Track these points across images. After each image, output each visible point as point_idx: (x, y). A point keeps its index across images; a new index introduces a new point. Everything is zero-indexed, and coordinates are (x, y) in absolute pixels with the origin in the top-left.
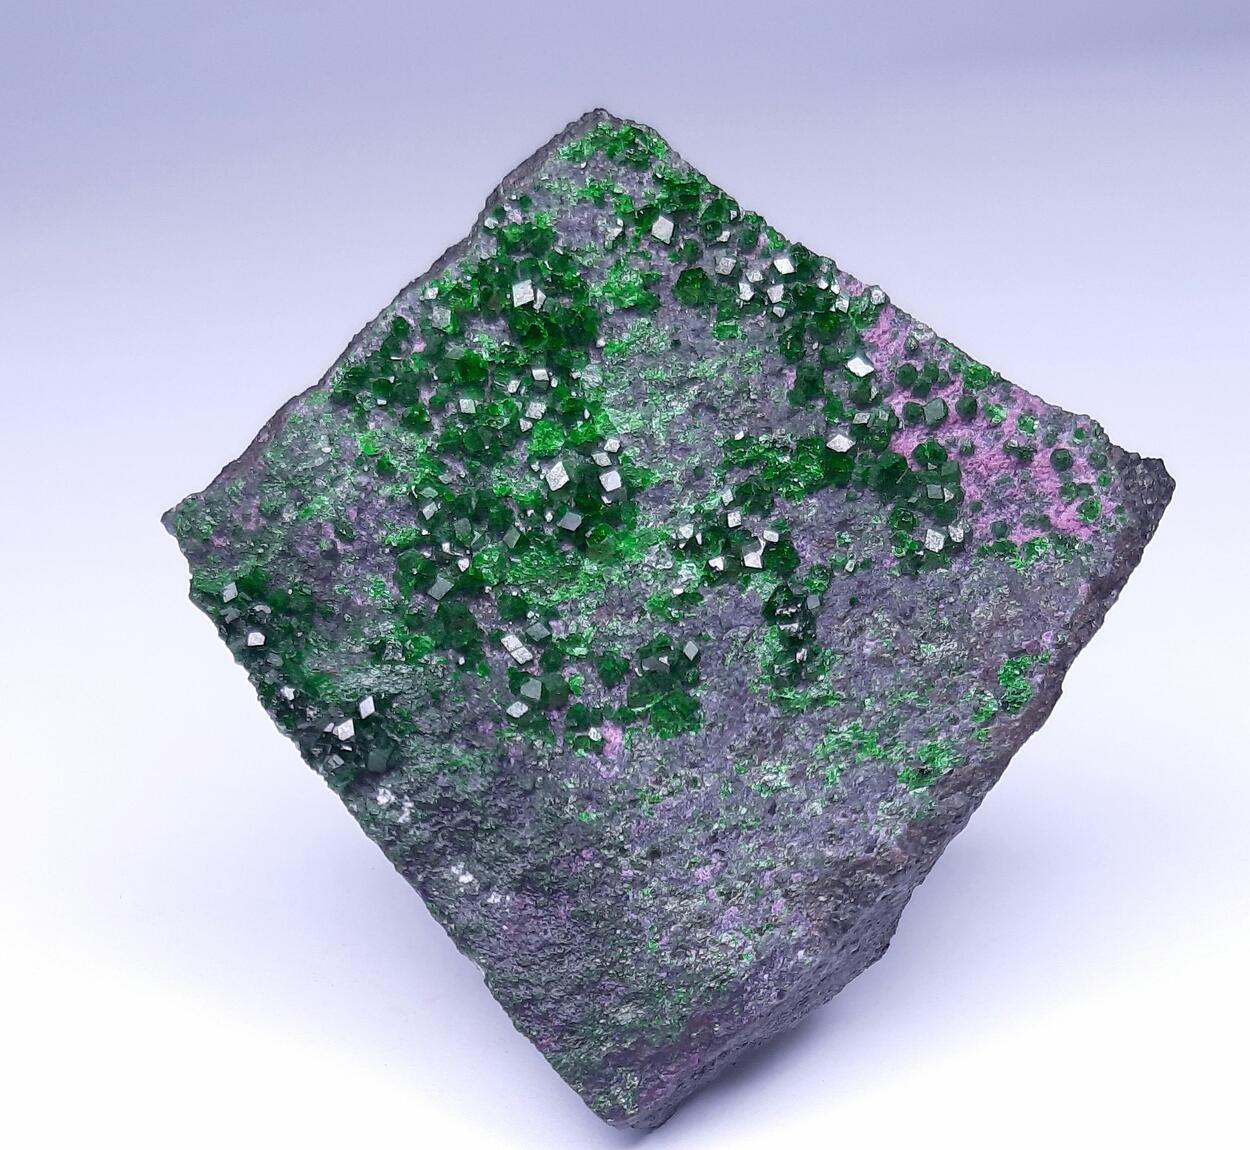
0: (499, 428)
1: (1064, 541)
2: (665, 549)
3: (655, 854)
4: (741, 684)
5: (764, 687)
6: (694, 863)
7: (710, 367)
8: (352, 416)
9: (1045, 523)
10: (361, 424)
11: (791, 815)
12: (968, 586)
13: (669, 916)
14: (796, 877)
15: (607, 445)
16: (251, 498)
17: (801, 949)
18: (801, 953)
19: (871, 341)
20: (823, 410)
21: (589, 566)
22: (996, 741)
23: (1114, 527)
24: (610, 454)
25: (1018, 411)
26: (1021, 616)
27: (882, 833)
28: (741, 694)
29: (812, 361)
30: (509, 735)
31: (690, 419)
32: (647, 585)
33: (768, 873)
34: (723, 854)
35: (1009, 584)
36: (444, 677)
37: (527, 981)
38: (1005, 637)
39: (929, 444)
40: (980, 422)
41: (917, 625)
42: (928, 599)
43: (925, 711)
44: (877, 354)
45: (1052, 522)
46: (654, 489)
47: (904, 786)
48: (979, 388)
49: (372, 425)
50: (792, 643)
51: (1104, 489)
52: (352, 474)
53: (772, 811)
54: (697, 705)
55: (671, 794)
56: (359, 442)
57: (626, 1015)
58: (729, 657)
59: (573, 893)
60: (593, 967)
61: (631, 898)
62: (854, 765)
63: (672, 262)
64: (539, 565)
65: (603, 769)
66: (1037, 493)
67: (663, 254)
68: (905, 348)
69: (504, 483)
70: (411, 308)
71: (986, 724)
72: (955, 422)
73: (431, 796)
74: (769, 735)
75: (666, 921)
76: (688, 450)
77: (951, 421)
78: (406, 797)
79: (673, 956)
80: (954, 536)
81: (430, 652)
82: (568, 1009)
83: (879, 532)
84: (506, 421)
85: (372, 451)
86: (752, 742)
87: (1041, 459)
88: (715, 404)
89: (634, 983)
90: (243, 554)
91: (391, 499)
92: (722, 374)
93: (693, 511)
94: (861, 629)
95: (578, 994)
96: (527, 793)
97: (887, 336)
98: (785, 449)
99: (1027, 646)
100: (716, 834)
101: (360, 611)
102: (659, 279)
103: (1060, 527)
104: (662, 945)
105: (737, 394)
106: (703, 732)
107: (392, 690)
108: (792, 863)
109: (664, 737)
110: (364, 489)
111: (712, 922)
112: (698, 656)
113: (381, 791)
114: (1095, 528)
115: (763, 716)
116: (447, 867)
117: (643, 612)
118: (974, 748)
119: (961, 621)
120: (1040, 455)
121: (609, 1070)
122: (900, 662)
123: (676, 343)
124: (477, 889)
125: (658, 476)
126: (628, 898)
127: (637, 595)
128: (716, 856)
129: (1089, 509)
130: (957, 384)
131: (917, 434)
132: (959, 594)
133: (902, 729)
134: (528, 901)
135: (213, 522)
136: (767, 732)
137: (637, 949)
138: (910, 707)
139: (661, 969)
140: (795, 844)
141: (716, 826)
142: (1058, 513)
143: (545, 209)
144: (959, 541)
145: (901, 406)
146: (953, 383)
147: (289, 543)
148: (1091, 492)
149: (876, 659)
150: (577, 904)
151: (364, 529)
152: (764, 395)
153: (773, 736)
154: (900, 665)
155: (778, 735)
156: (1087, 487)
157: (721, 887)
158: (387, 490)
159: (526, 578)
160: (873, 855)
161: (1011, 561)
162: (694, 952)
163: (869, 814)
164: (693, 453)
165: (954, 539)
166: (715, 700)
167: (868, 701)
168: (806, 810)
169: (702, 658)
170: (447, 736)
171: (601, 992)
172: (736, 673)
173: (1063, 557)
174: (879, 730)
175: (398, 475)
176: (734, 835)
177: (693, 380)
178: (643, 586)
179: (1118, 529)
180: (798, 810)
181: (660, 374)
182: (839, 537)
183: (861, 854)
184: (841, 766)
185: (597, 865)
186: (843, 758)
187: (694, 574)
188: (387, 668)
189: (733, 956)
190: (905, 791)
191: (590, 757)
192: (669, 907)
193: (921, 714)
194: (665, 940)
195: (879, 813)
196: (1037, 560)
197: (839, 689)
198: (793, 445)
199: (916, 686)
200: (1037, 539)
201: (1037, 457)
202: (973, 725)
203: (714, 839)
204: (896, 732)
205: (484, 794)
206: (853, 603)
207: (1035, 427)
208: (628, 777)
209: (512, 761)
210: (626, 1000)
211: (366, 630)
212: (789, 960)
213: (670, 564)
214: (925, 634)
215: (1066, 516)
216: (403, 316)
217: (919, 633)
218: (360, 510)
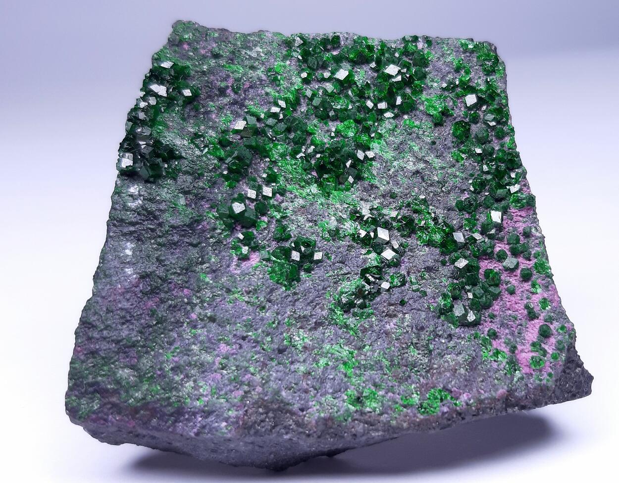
0: (334, 107)
1: (513, 364)
2: (350, 209)
3: (212, 319)
4: (324, 289)
5: (332, 299)
6: (225, 340)
7: (437, 163)
8: (284, 53)
9: (513, 349)
10: (285, 58)
11: (287, 362)
12: (456, 343)
13: (190, 350)
14: (259, 389)
15: (369, 152)
16: (214, 42)
17: (226, 422)
18: (224, 424)
19: (512, 214)
20: (466, 219)
21: (314, 189)
22: (402, 418)
23: (541, 380)
24: (366, 157)
25: (546, 296)
26: (465, 376)
27: (315, 408)
28: (320, 293)
29: (481, 198)
30: (211, 216)
31: (411, 174)
32: (328, 216)
33: (250, 375)
34: (241, 347)
35: (473, 358)
36: (211, 171)
37: (101, 317)
38: (449, 378)
39: (496, 273)
40: (527, 286)
41: (418, 337)
42: (434, 331)
43: (385, 375)
44: (510, 221)
45: (516, 352)
46: (369, 184)
47: (346, 397)
48: (539, 272)
49: (288, 62)
50: (360, 293)
51: (552, 360)
52: (262, 71)
53: (281, 351)
54: (298, 280)
55: (248, 302)
56: (278, 64)
57: (125, 373)
58: (331, 273)
59: (162, 301)
60: (134, 339)
61: (184, 327)
62: (335, 368)
63: (463, 115)
64: (295, 169)
65: (234, 267)
66: (523, 335)
67: (462, 109)
68: (524, 230)
69: (315, 128)
70: (347, 39)
71: (405, 406)
72: (516, 276)
73: (153, 207)
74: (314, 320)
75: (187, 352)
76: (398, 184)
77: (514, 274)
78: (142, 198)
79: (172, 369)
80: (470, 317)
81: (216, 157)
82: (104, 346)
83: (441, 286)
84: (339, 107)
85: (277, 70)
86: (304, 317)
87: (538, 323)
88: (426, 178)
89: (143, 364)
90: (189, 58)
91: (267, 94)
92: (440, 170)
93: (376, 207)
94: (395, 316)
95: (115, 344)
96: (191, 244)
97: (521, 219)
98: (435, 219)
99: (455, 391)
100: (247, 336)
101: (210, 120)
102: (451, 115)
103: (518, 356)
104: (173, 360)
105: (438, 182)
106: (289, 292)
107: (183, 154)
108: (264, 381)
109: (271, 278)
110: (261, 80)
111: (203, 372)
112: (319, 261)
113: (136, 186)
114: (532, 372)
115: (320, 310)
116: (127, 240)
117: (316, 225)
118: (389, 412)
119: (439, 354)
120: (537, 321)
121: (91, 389)
122: (395, 344)
123: (434, 143)
124: (128, 260)
125: (376, 182)
126: (182, 326)
127: (320, 215)
128: (238, 346)
129: (537, 362)
130: (531, 262)
131: (495, 265)
132: (449, 342)
133: (368, 373)
134: (141, 286)
135: (191, 37)
136: (314, 318)
137: (161, 351)
138: (381, 367)
139: (160, 369)
140: (274, 375)
141: (250, 334)
142: (522, 351)
143: (434, 53)
144: (469, 320)
145: (500, 249)
146: (530, 260)
147: (211, 71)
148: (545, 355)
149: (387, 333)
150: (158, 306)
151: (245, 95)
152: (449, 192)
153: (316, 323)
154: (394, 345)
155: (318, 324)
156: (545, 353)
157: (224, 361)
158: (268, 90)
159: (286, 169)
160: (301, 413)
161: (484, 350)
162: (182, 376)
163: (319, 394)
164: (399, 186)
165: (468, 318)
166: (308, 285)
167: (367, 347)
168: (296, 366)
169: (320, 264)
170: (186, 193)
171: (125, 353)
172: (326, 283)
173: (507, 370)
174: (359, 363)
175: (278, 88)
176: (254, 344)
177: (426, 162)
178: (326, 214)
179: (542, 382)
180: (292, 363)
181: (416, 149)
182: (423, 272)
183: (296, 407)
184: (329, 363)
185: (186, 300)
186: (333, 360)
187: (350, 229)
188: (192, 146)
189: (195, 395)
190: (344, 401)
191: (235, 257)
192: (193, 347)
193: (382, 374)
194: (176, 359)
195: (323, 399)
196: (495, 361)
197: (361, 330)
198: (440, 221)
199: (392, 361)
200: (503, 352)
201: (536, 321)
202: (400, 402)
203: (244, 338)
204: (365, 371)
205: (173, 227)
206: (402, 303)
207: (547, 308)
208: (239, 279)
209: (200, 227)
210: (132, 367)
211: (203, 127)
212: (217, 422)
213: (345, 216)
214: (417, 343)
215: (526, 355)
216: (341, 38)
217: (415, 341)
218: (251, 87)
